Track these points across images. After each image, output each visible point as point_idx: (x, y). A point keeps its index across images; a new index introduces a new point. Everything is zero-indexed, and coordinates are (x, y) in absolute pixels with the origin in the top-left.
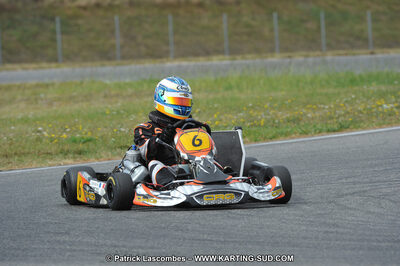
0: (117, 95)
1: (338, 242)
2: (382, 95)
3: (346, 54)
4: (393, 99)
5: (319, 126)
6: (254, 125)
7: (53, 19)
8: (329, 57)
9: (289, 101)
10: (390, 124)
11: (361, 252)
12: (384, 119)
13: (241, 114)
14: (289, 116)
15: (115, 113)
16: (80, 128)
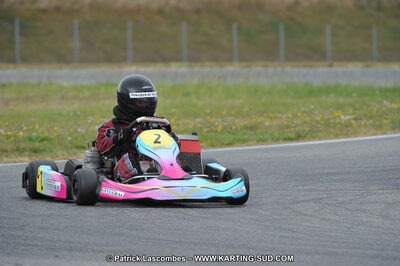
0: (75, 97)
1: (293, 247)
2: (340, 107)
3: (305, 66)
4: (351, 111)
5: (276, 135)
6: (212, 131)
7: (11, 20)
8: (288, 69)
9: (247, 109)
10: (347, 135)
11: (317, 256)
12: (341, 131)
13: (198, 120)
14: (246, 123)
15: (71, 114)
16: (37, 127)
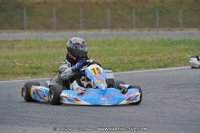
0: (54, 47)
1: (163, 121)
2: (186, 51)
3: (169, 30)
4: (192, 53)
5: (154, 65)
7: (22, 9)
8: (160, 32)
9: (140, 52)
11: (174, 126)
12: (187, 62)
13: (115, 57)
14: (139, 59)
15: (52, 55)
16: (35, 61)
